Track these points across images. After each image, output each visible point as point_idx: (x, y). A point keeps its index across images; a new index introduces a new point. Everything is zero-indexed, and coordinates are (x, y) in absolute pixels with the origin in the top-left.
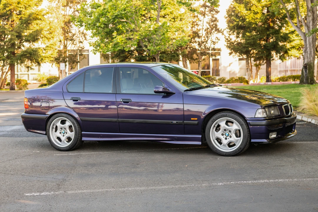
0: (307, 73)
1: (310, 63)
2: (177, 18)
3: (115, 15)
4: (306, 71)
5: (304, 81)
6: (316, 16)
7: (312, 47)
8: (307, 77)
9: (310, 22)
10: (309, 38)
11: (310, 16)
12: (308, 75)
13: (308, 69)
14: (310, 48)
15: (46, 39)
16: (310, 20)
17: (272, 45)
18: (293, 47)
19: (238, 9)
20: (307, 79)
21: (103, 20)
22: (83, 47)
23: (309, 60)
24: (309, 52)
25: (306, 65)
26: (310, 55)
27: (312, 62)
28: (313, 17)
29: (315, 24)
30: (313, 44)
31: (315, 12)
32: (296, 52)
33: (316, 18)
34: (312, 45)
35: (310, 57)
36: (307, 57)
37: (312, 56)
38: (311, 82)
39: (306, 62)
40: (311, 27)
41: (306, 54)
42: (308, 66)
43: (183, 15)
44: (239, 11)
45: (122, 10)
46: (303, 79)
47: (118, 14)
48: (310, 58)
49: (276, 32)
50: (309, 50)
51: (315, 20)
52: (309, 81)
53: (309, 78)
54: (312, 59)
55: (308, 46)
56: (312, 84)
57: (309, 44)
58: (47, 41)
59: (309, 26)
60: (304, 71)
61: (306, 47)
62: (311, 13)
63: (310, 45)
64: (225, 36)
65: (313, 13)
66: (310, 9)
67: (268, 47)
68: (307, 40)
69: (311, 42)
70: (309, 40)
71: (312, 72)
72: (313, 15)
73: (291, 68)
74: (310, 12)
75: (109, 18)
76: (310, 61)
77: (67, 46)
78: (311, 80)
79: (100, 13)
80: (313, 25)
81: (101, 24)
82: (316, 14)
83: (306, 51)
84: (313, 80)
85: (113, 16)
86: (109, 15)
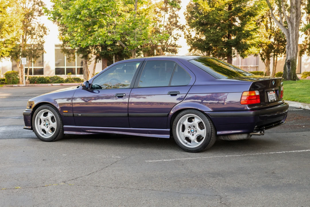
0: (290, 69)
1: (293, 59)
2: (142, 13)
3: (98, 7)
4: (289, 68)
5: (287, 77)
6: (299, 13)
7: (295, 44)
8: (290, 73)
9: (293, 19)
10: (292, 35)
11: (294, 13)
12: (291, 72)
13: (291, 65)
14: (293, 45)
15: (6, 32)
16: (294, 17)
17: (235, 42)
18: (253, 45)
19: (202, 5)
20: (290, 75)
21: (85, 12)
22: (43, 42)
23: (292, 56)
24: (292, 49)
25: (289, 62)
26: (293, 52)
27: (295, 59)
28: (297, 13)
29: (298, 21)
30: (296, 40)
31: (299, 9)
32: (255, 49)
33: (299, 15)
34: (295, 42)
35: (293, 53)
36: (290, 53)
37: (295, 53)
38: (293, 78)
39: (289, 58)
40: (295, 24)
41: (289, 50)
42: (291, 63)
43: (147, 10)
44: (203, 7)
45: (104, 2)
46: (286, 75)
47: (101, 6)
48: (293, 55)
49: (239, 29)
50: (292, 47)
51: (299, 16)
52: (292, 77)
53: (292, 75)
54: (295, 55)
55: (291, 42)
56: (295, 80)
57: (292, 40)
58: (7, 34)
59: (292, 22)
60: (287, 68)
61: (289, 43)
62: (295, 10)
63: (293, 42)
64: (185, 32)
65: (297, 10)
66: (294, 5)
67: (231, 43)
68: (291, 37)
69: (294, 39)
70: (292, 37)
71: (294, 69)
72: (297, 12)
73: (242, 65)
74: (294, 8)
75: (91, 10)
76: (293, 58)
77: (26, 40)
78: (294, 76)
79: (81, 5)
80: (296, 22)
81: (82, 17)
82: (299, 11)
83: (289, 48)
84: (296, 76)
85: (96, 8)
86: (91, 7)
